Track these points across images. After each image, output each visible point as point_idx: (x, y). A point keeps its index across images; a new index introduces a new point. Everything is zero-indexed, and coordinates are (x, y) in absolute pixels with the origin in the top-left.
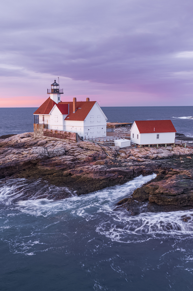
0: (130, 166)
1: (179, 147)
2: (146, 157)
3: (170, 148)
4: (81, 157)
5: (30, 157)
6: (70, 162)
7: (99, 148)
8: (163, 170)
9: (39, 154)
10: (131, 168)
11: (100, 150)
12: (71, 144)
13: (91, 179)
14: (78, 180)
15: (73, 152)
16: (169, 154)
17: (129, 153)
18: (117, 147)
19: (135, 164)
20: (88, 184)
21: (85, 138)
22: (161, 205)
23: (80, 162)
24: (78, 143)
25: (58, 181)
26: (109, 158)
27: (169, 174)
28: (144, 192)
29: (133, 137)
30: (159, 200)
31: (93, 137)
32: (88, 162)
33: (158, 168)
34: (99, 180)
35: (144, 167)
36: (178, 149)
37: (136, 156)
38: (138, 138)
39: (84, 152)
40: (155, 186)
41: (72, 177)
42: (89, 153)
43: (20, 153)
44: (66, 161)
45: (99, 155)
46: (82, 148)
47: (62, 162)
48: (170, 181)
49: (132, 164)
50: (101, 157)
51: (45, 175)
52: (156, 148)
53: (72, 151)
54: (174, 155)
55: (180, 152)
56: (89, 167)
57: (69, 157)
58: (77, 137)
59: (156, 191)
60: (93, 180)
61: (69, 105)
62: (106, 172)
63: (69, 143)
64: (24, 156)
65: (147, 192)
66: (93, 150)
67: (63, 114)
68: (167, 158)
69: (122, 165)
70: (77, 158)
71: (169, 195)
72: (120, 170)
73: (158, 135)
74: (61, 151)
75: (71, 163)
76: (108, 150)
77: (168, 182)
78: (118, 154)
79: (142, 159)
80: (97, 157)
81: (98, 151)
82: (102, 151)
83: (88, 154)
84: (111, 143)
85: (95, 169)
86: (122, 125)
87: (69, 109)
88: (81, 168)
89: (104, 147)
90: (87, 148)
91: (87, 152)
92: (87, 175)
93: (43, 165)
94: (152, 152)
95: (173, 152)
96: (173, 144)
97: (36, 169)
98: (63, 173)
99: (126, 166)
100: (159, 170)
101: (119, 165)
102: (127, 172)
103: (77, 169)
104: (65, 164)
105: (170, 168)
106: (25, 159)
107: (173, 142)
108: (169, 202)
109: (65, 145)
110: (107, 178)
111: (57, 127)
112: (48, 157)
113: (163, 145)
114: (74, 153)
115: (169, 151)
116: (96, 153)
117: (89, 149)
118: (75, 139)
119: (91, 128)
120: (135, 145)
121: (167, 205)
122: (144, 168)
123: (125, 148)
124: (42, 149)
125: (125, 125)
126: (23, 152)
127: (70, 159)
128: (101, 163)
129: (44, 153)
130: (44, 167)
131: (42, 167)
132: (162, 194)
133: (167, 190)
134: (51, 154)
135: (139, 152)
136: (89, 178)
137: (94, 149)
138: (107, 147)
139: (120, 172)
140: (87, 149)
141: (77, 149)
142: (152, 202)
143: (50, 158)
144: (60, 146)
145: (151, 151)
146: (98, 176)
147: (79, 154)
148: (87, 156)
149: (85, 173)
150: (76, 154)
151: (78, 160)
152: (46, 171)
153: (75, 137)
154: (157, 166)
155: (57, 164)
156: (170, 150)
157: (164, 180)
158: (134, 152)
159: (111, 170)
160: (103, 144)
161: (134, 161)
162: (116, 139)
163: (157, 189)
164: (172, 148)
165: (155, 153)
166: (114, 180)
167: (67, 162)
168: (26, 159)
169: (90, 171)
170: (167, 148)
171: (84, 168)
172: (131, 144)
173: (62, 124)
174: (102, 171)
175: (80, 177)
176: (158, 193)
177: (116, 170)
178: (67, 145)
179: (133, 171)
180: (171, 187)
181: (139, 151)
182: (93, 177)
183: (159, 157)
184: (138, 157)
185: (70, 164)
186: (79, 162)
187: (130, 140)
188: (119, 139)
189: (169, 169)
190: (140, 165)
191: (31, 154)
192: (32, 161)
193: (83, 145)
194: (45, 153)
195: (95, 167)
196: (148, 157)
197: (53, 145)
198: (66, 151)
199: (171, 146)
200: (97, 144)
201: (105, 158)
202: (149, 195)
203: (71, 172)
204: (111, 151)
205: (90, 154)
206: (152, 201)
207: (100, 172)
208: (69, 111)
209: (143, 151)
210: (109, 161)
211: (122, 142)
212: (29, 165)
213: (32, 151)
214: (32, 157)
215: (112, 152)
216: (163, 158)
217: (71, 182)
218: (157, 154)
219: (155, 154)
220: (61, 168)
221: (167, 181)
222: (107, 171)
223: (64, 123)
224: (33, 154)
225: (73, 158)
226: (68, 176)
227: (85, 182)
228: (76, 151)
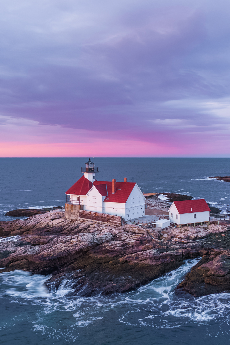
0: (178, 249)
1: (213, 225)
2: (188, 238)
3: (206, 226)
4: (129, 241)
6: (120, 248)
7: (144, 231)
8: (206, 251)
9: (89, 241)
10: (180, 251)
11: (145, 232)
12: (116, 228)
13: (149, 265)
14: (136, 267)
15: (120, 237)
16: (206, 232)
17: (171, 234)
18: (159, 228)
19: (181, 246)
20: (148, 270)
21: (127, 220)
22: (215, 285)
23: (130, 247)
24: (123, 227)
25: (119, 269)
26: (155, 241)
27: (213, 255)
28: (198, 274)
29: (172, 217)
30: (213, 281)
33: (201, 249)
34: (156, 266)
35: (190, 249)
36: (213, 227)
37: (179, 237)
38: (177, 218)
39: (131, 236)
40: (205, 268)
41: (129, 264)
42: (136, 237)
43: (68, 241)
44: (116, 247)
45: (145, 238)
46: (128, 232)
47: (112, 249)
48: (217, 263)
49: (179, 247)
50: (148, 240)
51: (101, 263)
52: (194, 227)
53: (119, 236)
54: (211, 234)
55: (215, 230)
56: (143, 253)
57: (118, 242)
58: (122, 220)
59: (208, 273)
60: (150, 266)
61: (106, 185)
62: (159, 257)
63: (115, 228)
64: (73, 244)
65: (201, 274)
66: (138, 233)
67: (102, 195)
68: (206, 237)
69: (170, 248)
70: (126, 243)
71: (219, 276)
72: (172, 254)
73: (195, 215)
74: (109, 237)
75: (122, 249)
76: (152, 232)
77: (215, 264)
78: (161, 235)
79: (185, 240)
80: (143, 240)
81: (142, 234)
82: (147, 234)
83: (134, 238)
84: (153, 224)
87: (107, 190)
88: (136, 255)
89: (148, 229)
90: (132, 231)
91: (134, 236)
92: (144, 261)
93: (94, 253)
94: (191, 232)
95: (209, 231)
96: (207, 222)
97: (88, 257)
98: (119, 260)
99: (174, 249)
100: (203, 251)
101: (167, 249)
102: (178, 256)
103: (132, 256)
104: (117, 250)
105: (211, 248)
108: (221, 282)
109: (111, 229)
110: (162, 263)
111: (95, 208)
112: (97, 243)
113: (199, 224)
114: (121, 237)
115: (206, 229)
116: (142, 237)
117: (134, 232)
118: (120, 222)
119: (132, 209)
120: (174, 224)
121: (220, 285)
122: (191, 250)
123: (166, 229)
125: (152, 196)
126: (71, 239)
127: (120, 244)
128: (150, 247)
129: (93, 240)
130: (96, 255)
131: (94, 255)
132: (214, 275)
133: (217, 272)
134: (99, 240)
135: (180, 232)
136: (147, 265)
137: (140, 232)
138: (150, 229)
139: (172, 256)
140: (133, 233)
141: (124, 234)
142: (208, 283)
143: (99, 245)
144: (107, 231)
145: (190, 231)
146: (154, 262)
147: (126, 238)
148: (134, 240)
149: (141, 259)
150: (123, 238)
151: (127, 245)
152: (101, 260)
154: (200, 247)
155: (108, 251)
156: (206, 228)
157: (210, 261)
158: (175, 232)
159: (164, 255)
160: (146, 226)
161: (179, 242)
162: (157, 220)
163: (208, 271)
164: (208, 226)
165: (194, 232)
166: (168, 264)
167: (118, 248)
169: (145, 258)
170: (203, 227)
171: (138, 254)
172: (171, 224)
173: (101, 206)
174: (156, 257)
175: (138, 263)
176: (211, 275)
177: (168, 254)
178: (113, 230)
179: (182, 254)
180: (219, 269)
181: (180, 231)
182: (150, 263)
183: (198, 237)
184: (180, 238)
185: (120, 250)
186: (128, 247)
187: (169, 219)
188: (160, 219)
189: (210, 249)
190: (186, 248)
191: (80, 242)
192: (84, 249)
193: (129, 229)
194: (95, 240)
195: (148, 252)
196: (189, 237)
197: (98, 230)
198: (114, 236)
199: (206, 224)
200: (140, 226)
201: (151, 241)
202: (203, 277)
203: (128, 259)
204: (154, 233)
205: (137, 238)
206: (208, 282)
207: (155, 257)
208: (107, 191)
209: (183, 231)
210: (156, 244)
211: (163, 223)
212: (80, 254)
213: (80, 238)
214: (83, 245)
215: (156, 234)
216: (202, 238)
217: (130, 269)
218: (197, 234)
219: (194, 233)
220: (113, 255)
221: (214, 262)
222: (161, 256)
223: (103, 204)
224: (82, 241)
225: (122, 243)
226: (124, 263)
227: (144, 269)
228: (123, 235)
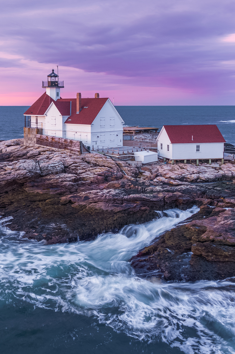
0: (159, 192)
1: (230, 165)
2: (182, 179)
3: (216, 165)
4: (87, 176)
5: (14, 175)
6: (70, 183)
7: (112, 164)
8: (209, 200)
9: (28, 170)
10: (161, 195)
11: (114, 166)
12: (72, 157)
13: (101, 211)
14: (81, 212)
15: (75, 169)
16: (216, 174)
17: (156, 172)
18: (138, 162)
19: (166, 189)
20: (97, 219)
21: (93, 148)
22: (212, 262)
23: (85, 183)
24: (82, 156)
25: (53, 211)
26: (127, 179)
27: (220, 207)
28: (183, 235)
29: (162, 149)
30: (208, 252)
31: (104, 148)
32: (97, 183)
33: (201, 196)
34: (113, 213)
35: (180, 194)
36: (229, 167)
37: (167, 176)
38: (168, 150)
39: (91, 168)
40: (199, 226)
41: (73, 206)
42: (99, 170)
43: (2, 169)
44: (65, 181)
45: (112, 173)
46: (89, 163)
47: (59, 183)
48: (224, 220)
49: (161, 189)
50: (116, 176)
51: (35, 201)
52: (196, 165)
53: (74, 167)
54: (224, 177)
55: (232, 171)
56: (97, 192)
57: (70, 175)
58: (82, 147)
59: (203, 235)
60: (102, 212)
61: (71, 103)
62: (122, 201)
63: (70, 156)
64: (6, 172)
65: (188, 237)
66: (104, 166)
67: (62, 115)
68: (214, 180)
69: (146, 190)
70: (81, 178)
71: (225, 245)
72: (144, 199)
73: (198, 147)
74: (59, 167)
75: (72, 185)
76: (126, 167)
77: (220, 221)
78: (140, 172)
79: (175, 181)
80: (109, 176)
81: (110, 168)
82: (117, 168)
83: (96, 172)
84: (129, 156)
85: (106, 196)
86: (144, 130)
87: (71, 109)
88: (86, 193)
89: (120, 162)
90: (95, 162)
91: (96, 169)
92: (94, 204)
93: (33, 186)
94: (190, 171)
95: (221, 172)
96: (220, 160)
97: (23, 191)
98: (61, 199)
99: (152, 192)
100: (202, 199)
101: (141, 190)
102: (155, 202)
103: (81, 194)
104: (64, 185)
105: (220, 197)
106: (8, 176)
107: (221, 156)
108: (226, 257)
109: (64, 158)
110: (125, 210)
111: (54, 132)
112: (39, 174)
113: (207, 161)
114: (77, 169)
115: (216, 170)
116: (108, 171)
117: (98, 164)
118: (79, 150)
119: (102, 134)
120: (165, 160)
121: (223, 262)
122: (180, 196)
123: (150, 164)
124: (32, 163)
125: (149, 130)
126: (6, 166)
127: (72, 178)
128: (116, 185)
129: (35, 169)
130: (34, 189)
131: (32, 189)
132: (213, 241)
133: (220, 236)
134: (44, 170)
135: (170, 170)
136: (97, 210)
137: (106, 165)
138: (124, 162)
139: (144, 202)
140: (96, 165)
141: (81, 165)
142: (198, 255)
143: (43, 176)
144: (58, 159)
145: (188, 169)
146: (111, 206)
147: (84, 171)
148: (96, 174)
149: (91, 200)
150: (80, 171)
151: (83, 180)
152: (37, 196)
153: (79, 147)
154: (199, 192)
155: (52, 186)
156: (217, 168)
157: (212, 216)
158: (163, 170)
159: (130, 198)
160: (118, 158)
161: (164, 183)
162: (137, 151)
163: (204, 232)
164: (220, 166)
165: (194, 172)
166: (135, 213)
167: (67, 182)
168: (9, 178)
169: (99, 199)
170: (211, 166)
171: (90, 193)
172: (158, 158)
173: (61, 129)
174: (117, 199)
175: (85, 206)
176: (206, 239)
177: (137, 198)
178: (67, 158)
179: (164, 199)
180: (226, 231)
181: (171, 168)
182: (103, 208)
183: (201, 179)
184: (170, 177)
185: (70, 185)
186: (83, 184)
187: (157, 152)
188: (142, 151)
189: (218, 198)
190: (173, 192)
191: (16, 170)
192: (18, 180)
193: (90, 159)
194: (37, 169)
195: (107, 192)
196: (184, 177)
197: (48, 158)
198: (65, 167)
199: (218, 162)
200: (109, 157)
201: (121, 178)
202: (192, 241)
203: (72, 199)
204: (129, 168)
205: (100, 172)
206: (198, 253)
207: (114, 200)
208: (71, 111)
209: (176, 169)
210: (128, 183)
211: (145, 155)
212: (13, 186)
213: (18, 165)
214: (18, 174)
215: (131, 170)
216: (207, 181)
217: (70, 214)
218: (198, 175)
219: (194, 174)
220: (57, 192)
221: (219, 219)
222: (125, 200)
223: (64, 127)
224: (19, 169)
225: (75, 176)
226: (67, 204)
227: (92, 216)
228: (80, 166)
